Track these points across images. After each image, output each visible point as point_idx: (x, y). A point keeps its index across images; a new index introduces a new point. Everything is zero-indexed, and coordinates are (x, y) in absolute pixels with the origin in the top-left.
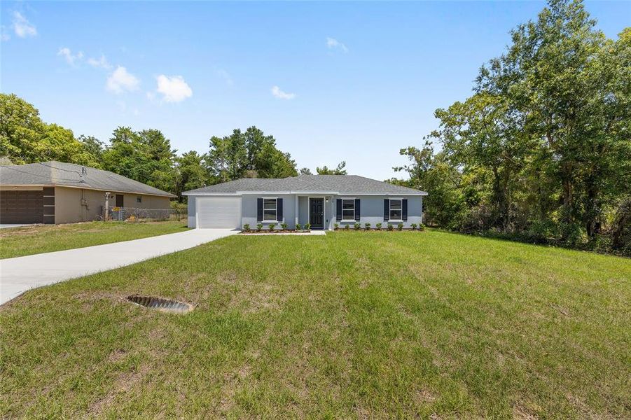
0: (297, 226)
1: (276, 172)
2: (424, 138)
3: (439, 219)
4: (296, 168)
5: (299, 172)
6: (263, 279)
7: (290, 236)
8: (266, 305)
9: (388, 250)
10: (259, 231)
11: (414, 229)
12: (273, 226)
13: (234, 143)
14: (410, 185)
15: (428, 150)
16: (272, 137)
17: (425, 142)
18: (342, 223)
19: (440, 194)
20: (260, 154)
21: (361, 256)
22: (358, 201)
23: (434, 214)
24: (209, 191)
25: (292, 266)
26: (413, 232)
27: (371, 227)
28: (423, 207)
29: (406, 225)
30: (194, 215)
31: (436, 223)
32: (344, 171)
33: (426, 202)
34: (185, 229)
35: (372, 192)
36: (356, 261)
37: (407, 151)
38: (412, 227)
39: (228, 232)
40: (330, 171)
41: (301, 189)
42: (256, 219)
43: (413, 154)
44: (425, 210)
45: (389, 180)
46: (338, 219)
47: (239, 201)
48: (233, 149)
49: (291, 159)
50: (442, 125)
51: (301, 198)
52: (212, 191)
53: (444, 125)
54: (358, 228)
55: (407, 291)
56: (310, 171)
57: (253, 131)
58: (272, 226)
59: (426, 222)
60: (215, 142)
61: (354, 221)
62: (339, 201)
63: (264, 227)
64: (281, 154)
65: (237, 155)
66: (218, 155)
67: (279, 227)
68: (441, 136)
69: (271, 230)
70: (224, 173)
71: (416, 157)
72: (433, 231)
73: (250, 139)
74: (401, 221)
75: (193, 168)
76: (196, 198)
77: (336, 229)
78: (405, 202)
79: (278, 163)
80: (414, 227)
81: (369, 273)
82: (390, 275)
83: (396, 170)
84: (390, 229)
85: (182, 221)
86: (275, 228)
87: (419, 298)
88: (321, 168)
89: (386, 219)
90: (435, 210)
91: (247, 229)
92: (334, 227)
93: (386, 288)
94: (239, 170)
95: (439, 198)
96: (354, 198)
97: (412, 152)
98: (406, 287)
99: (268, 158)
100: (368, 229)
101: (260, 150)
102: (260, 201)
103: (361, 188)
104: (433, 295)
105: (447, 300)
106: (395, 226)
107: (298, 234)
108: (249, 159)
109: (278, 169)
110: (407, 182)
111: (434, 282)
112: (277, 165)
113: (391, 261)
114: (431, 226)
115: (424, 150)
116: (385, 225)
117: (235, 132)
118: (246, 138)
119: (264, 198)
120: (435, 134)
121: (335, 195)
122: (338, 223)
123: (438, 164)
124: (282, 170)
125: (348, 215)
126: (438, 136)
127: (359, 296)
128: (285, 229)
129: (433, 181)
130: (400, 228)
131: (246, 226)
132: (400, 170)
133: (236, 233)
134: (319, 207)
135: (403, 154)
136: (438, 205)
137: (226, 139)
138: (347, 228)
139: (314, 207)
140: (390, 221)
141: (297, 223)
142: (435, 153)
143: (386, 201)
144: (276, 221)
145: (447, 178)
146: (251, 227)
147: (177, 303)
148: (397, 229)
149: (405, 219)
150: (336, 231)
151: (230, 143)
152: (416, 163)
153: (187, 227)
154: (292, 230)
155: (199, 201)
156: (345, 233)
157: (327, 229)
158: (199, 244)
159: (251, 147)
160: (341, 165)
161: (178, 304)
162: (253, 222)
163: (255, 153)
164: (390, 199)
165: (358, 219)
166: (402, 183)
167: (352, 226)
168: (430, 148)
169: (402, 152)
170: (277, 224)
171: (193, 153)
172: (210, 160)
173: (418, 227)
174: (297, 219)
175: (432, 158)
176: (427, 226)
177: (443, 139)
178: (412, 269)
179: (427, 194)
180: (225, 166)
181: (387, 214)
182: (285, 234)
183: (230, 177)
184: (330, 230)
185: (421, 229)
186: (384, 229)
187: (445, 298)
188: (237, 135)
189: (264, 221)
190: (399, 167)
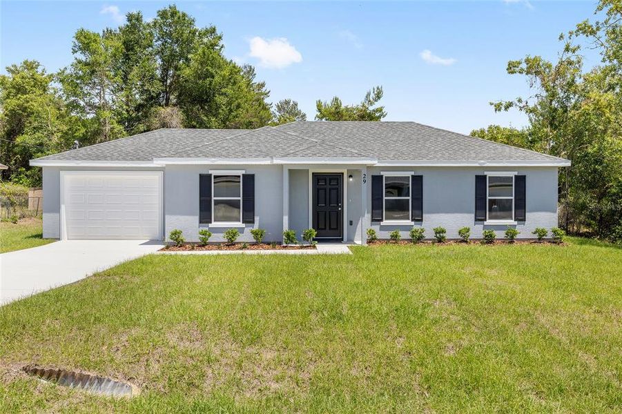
0: (288, 236)
1: (223, 111)
2: (561, 37)
3: (594, 219)
4: (267, 101)
5: (274, 109)
6: (255, 340)
7: (275, 256)
8: (274, 386)
9: (490, 283)
10: (203, 245)
11: (540, 240)
12: (234, 235)
13: (129, 46)
14: (530, 141)
15: (570, 63)
16: (213, 31)
17: (563, 45)
18: (383, 228)
19: (596, 162)
20: (187, 71)
21: (437, 296)
22: (418, 180)
23: (584, 207)
24: (89, 157)
25: (306, 315)
26: (540, 247)
27: (447, 236)
28: (560, 191)
29: (524, 231)
30: (57, 210)
31: (588, 225)
32: (380, 110)
33: (566, 181)
34: (37, 240)
35: (449, 159)
36: (429, 305)
37: (524, 66)
38: (536, 236)
39: (134, 249)
40: (347, 109)
41: (295, 155)
42: (197, 218)
43: (537, 73)
44: (565, 196)
45: (482, 131)
46: (376, 219)
47: (157, 177)
48: (127, 57)
49: (256, 80)
50: (600, 9)
51: (295, 173)
52: (98, 158)
53: (606, 10)
54: (418, 239)
55: (536, 360)
56: (299, 107)
57: (171, 17)
58: (232, 234)
59: (566, 224)
60: (85, 42)
61: (409, 222)
62: (377, 180)
63: (215, 238)
64: (235, 70)
65: (136, 70)
66: (93, 72)
67: (246, 236)
68: (599, 33)
69: (231, 244)
70: (107, 114)
71: (543, 79)
72: (581, 244)
73: (164, 36)
74: (512, 222)
75: (35, 101)
76: (62, 173)
77: (372, 241)
78: (521, 181)
79: (229, 90)
80: (540, 237)
81: (460, 328)
82: (502, 332)
83: (498, 108)
84: (489, 240)
85: (21, 222)
86: (238, 239)
87: (561, 373)
88: (328, 101)
89: (479, 219)
90: (585, 198)
91: (178, 242)
92: (367, 237)
93: (497, 356)
94: (139, 108)
95: (595, 171)
96: (409, 174)
97: (534, 68)
98: (533, 352)
99: (205, 78)
100: (440, 240)
101: (187, 60)
102: (205, 180)
103: (424, 152)
104: (586, 367)
105: (614, 375)
106: (499, 234)
107: (292, 252)
108: (163, 80)
109: (229, 103)
110: (521, 135)
111: (587, 344)
112: (224, 94)
113: (499, 305)
114: (578, 234)
115: (561, 63)
116: (477, 231)
117: (129, 20)
118: (156, 33)
119: (214, 173)
120: (586, 30)
121: (369, 167)
122: (376, 228)
123: (592, 95)
124: (238, 106)
125: (398, 208)
126: (593, 33)
127: (447, 370)
128: (260, 240)
129: (580, 134)
130: (511, 239)
131: (176, 234)
132: (507, 108)
133: (155, 249)
134: (334, 192)
135: (512, 73)
136: (591, 186)
137: (109, 34)
138: (395, 239)
139: (322, 192)
140: (489, 222)
141: (286, 228)
142: (586, 69)
143: (480, 180)
144: (240, 224)
145: (613, 125)
146: (185, 238)
147: (109, 381)
148: (503, 241)
149: (521, 218)
150: (373, 246)
151: (119, 44)
152: (545, 94)
153: (40, 236)
154: (276, 244)
155: (67, 179)
156: (391, 249)
157: (351, 241)
158: (90, 274)
159: (167, 53)
160: (372, 96)
161: (111, 384)
162: (189, 225)
163: (176, 68)
164: (489, 174)
165: (418, 219)
166: (511, 139)
167: (404, 235)
168: (573, 59)
169: (512, 68)
170: (241, 230)
171: (30, 66)
172: (73, 83)
173: (550, 235)
174: (286, 219)
175: (579, 81)
176: (568, 233)
177: (603, 40)
178: (543, 321)
179: (568, 164)
180: (108, 97)
181: (482, 208)
182: (263, 252)
183: (119, 122)
184: (358, 242)
185: (556, 241)
186: (475, 240)
187: (609, 373)
188: (134, 26)
189: (214, 224)
190: (505, 100)
